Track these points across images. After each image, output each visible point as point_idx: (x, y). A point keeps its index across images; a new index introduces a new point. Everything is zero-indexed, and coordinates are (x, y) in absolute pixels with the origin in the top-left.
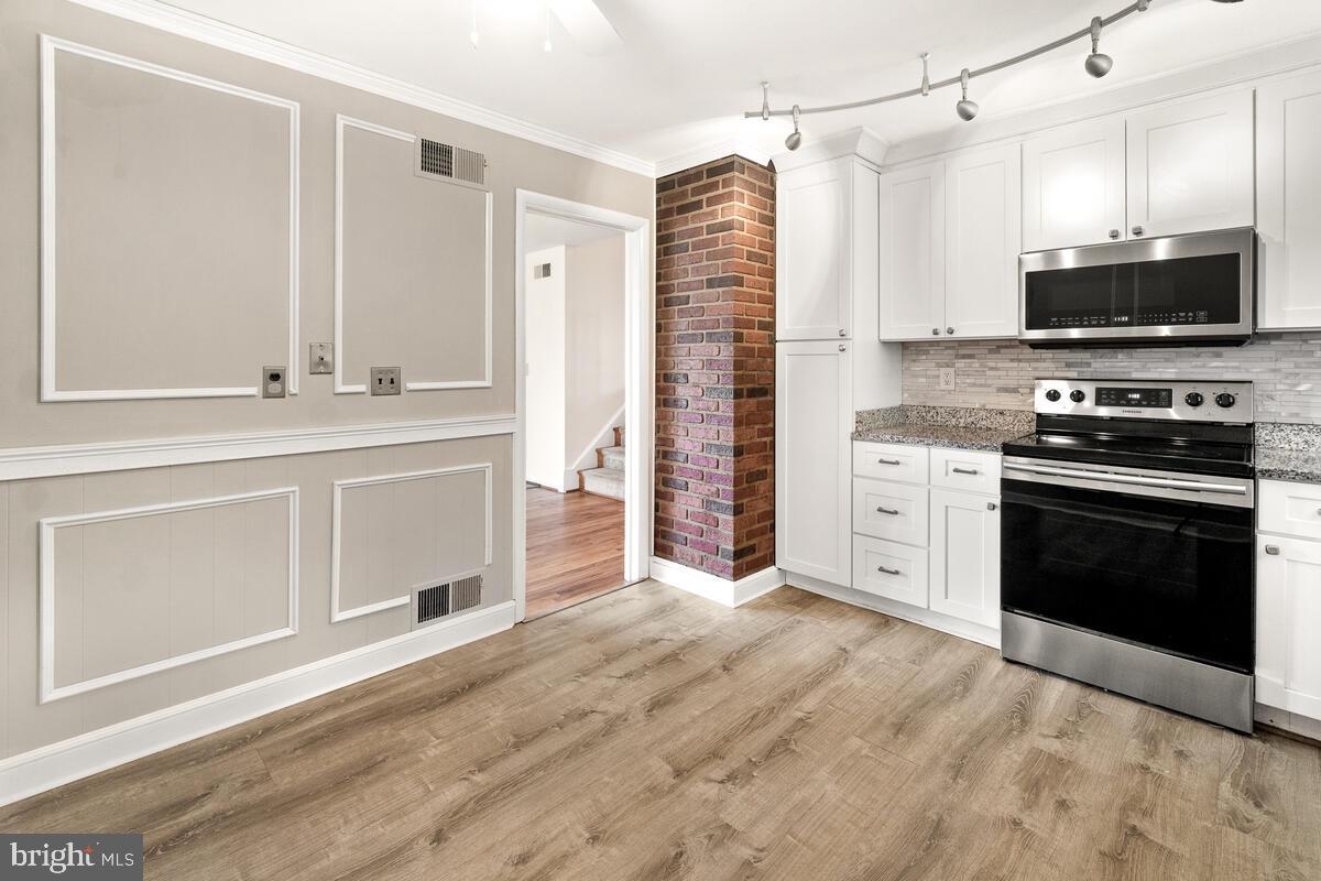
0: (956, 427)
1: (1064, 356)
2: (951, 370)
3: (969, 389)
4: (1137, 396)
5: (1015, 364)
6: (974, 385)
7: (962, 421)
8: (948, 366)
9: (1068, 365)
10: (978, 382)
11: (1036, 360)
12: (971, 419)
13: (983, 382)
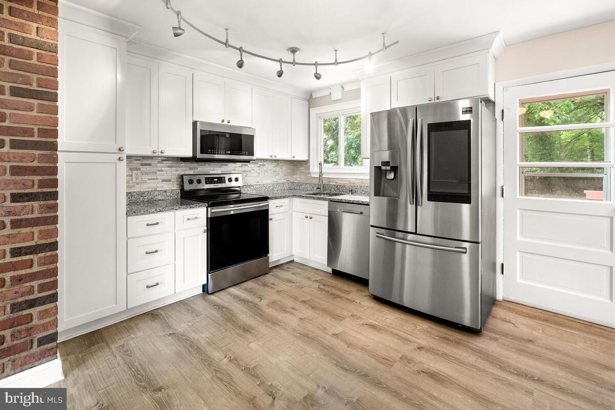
0: (143, 202)
1: (189, 165)
2: (139, 172)
3: (148, 181)
4: (216, 180)
5: (170, 169)
6: (151, 179)
7: (146, 198)
8: (137, 170)
9: (190, 169)
10: (153, 177)
11: (179, 167)
12: (151, 197)
13: (155, 177)
